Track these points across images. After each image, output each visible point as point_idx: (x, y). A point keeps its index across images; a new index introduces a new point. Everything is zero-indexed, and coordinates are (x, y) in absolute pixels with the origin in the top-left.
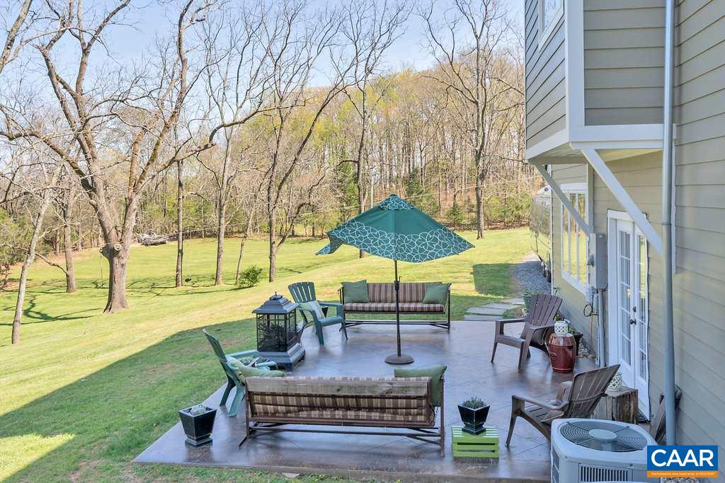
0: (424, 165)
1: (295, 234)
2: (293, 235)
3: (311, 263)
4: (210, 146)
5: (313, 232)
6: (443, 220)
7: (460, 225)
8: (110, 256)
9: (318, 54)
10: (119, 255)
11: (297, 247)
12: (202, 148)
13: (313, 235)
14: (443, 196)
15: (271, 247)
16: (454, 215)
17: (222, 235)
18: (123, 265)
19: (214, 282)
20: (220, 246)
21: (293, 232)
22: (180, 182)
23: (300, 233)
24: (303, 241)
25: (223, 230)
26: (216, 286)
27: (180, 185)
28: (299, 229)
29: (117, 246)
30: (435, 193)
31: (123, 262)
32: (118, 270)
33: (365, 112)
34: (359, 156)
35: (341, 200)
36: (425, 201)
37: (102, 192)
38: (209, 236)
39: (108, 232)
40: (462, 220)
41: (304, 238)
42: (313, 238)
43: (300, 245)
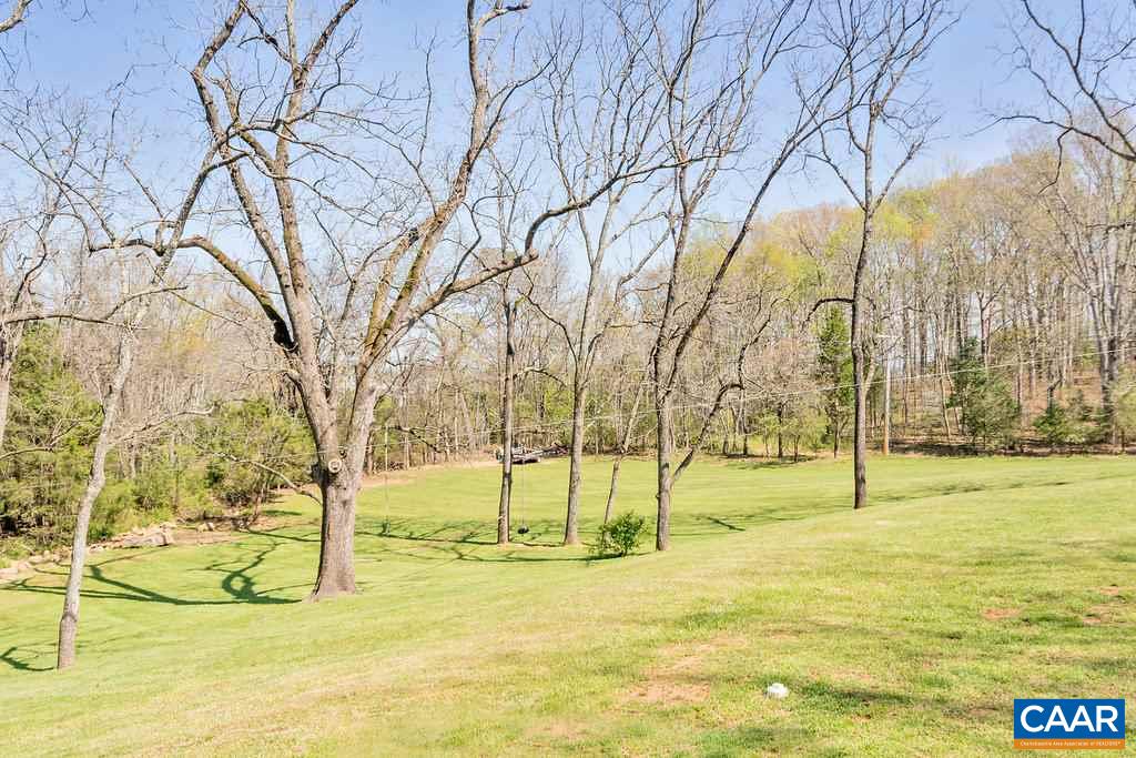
0: (986, 336)
1: (749, 452)
2: (746, 454)
3: (760, 508)
4: (526, 259)
5: (780, 450)
6: (1027, 433)
7: (1061, 444)
8: (323, 482)
9: (764, 70)
10: (338, 481)
11: (749, 474)
12: (511, 263)
13: (780, 455)
14: (1024, 392)
15: (661, 476)
16: (1051, 424)
17: (578, 449)
18: (345, 503)
19: (561, 538)
20: (575, 470)
21: (745, 450)
22: (509, 346)
23: (759, 451)
24: (762, 465)
25: (580, 440)
26: (566, 547)
27: (510, 352)
28: (756, 446)
29: (334, 463)
30: (1011, 385)
31: (346, 496)
32: (336, 511)
33: (868, 192)
34: (856, 288)
35: (831, 394)
36: (990, 397)
37: (311, 354)
38: (607, 452)
39: (320, 434)
40: (1067, 434)
41: (764, 460)
42: (780, 461)
43: (754, 472)
